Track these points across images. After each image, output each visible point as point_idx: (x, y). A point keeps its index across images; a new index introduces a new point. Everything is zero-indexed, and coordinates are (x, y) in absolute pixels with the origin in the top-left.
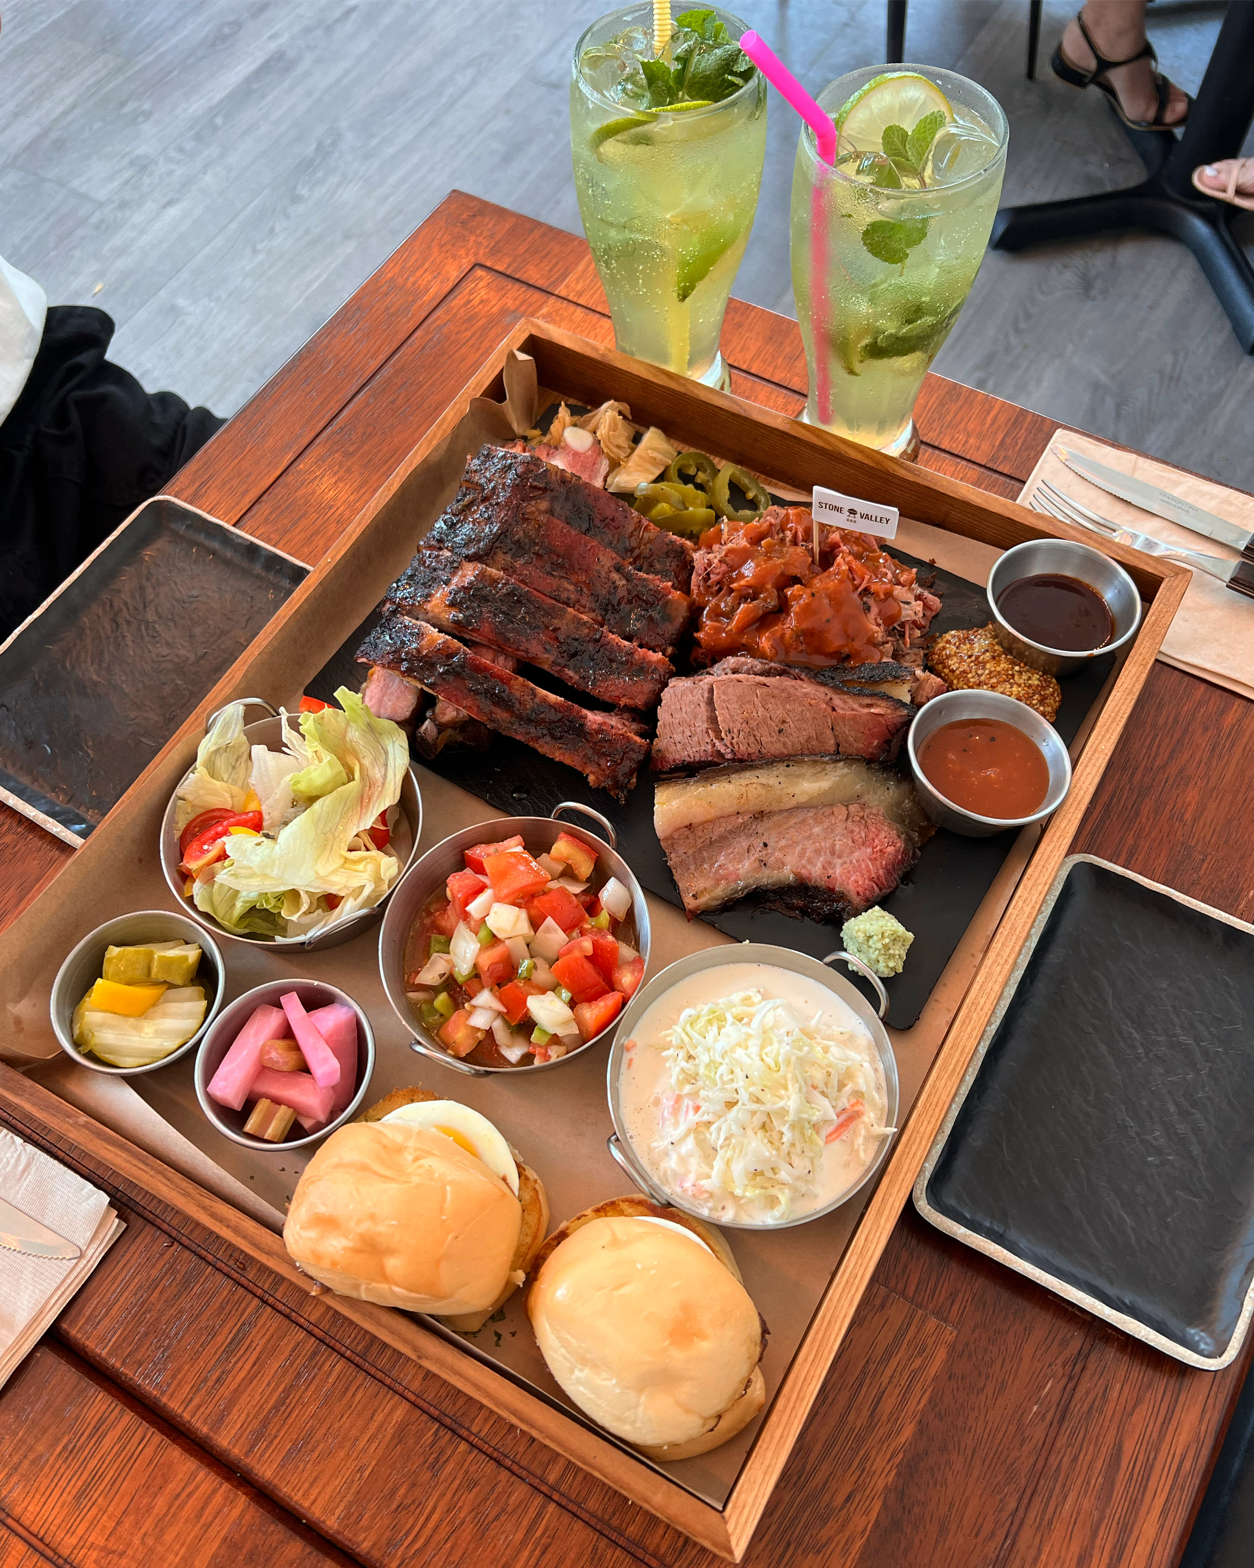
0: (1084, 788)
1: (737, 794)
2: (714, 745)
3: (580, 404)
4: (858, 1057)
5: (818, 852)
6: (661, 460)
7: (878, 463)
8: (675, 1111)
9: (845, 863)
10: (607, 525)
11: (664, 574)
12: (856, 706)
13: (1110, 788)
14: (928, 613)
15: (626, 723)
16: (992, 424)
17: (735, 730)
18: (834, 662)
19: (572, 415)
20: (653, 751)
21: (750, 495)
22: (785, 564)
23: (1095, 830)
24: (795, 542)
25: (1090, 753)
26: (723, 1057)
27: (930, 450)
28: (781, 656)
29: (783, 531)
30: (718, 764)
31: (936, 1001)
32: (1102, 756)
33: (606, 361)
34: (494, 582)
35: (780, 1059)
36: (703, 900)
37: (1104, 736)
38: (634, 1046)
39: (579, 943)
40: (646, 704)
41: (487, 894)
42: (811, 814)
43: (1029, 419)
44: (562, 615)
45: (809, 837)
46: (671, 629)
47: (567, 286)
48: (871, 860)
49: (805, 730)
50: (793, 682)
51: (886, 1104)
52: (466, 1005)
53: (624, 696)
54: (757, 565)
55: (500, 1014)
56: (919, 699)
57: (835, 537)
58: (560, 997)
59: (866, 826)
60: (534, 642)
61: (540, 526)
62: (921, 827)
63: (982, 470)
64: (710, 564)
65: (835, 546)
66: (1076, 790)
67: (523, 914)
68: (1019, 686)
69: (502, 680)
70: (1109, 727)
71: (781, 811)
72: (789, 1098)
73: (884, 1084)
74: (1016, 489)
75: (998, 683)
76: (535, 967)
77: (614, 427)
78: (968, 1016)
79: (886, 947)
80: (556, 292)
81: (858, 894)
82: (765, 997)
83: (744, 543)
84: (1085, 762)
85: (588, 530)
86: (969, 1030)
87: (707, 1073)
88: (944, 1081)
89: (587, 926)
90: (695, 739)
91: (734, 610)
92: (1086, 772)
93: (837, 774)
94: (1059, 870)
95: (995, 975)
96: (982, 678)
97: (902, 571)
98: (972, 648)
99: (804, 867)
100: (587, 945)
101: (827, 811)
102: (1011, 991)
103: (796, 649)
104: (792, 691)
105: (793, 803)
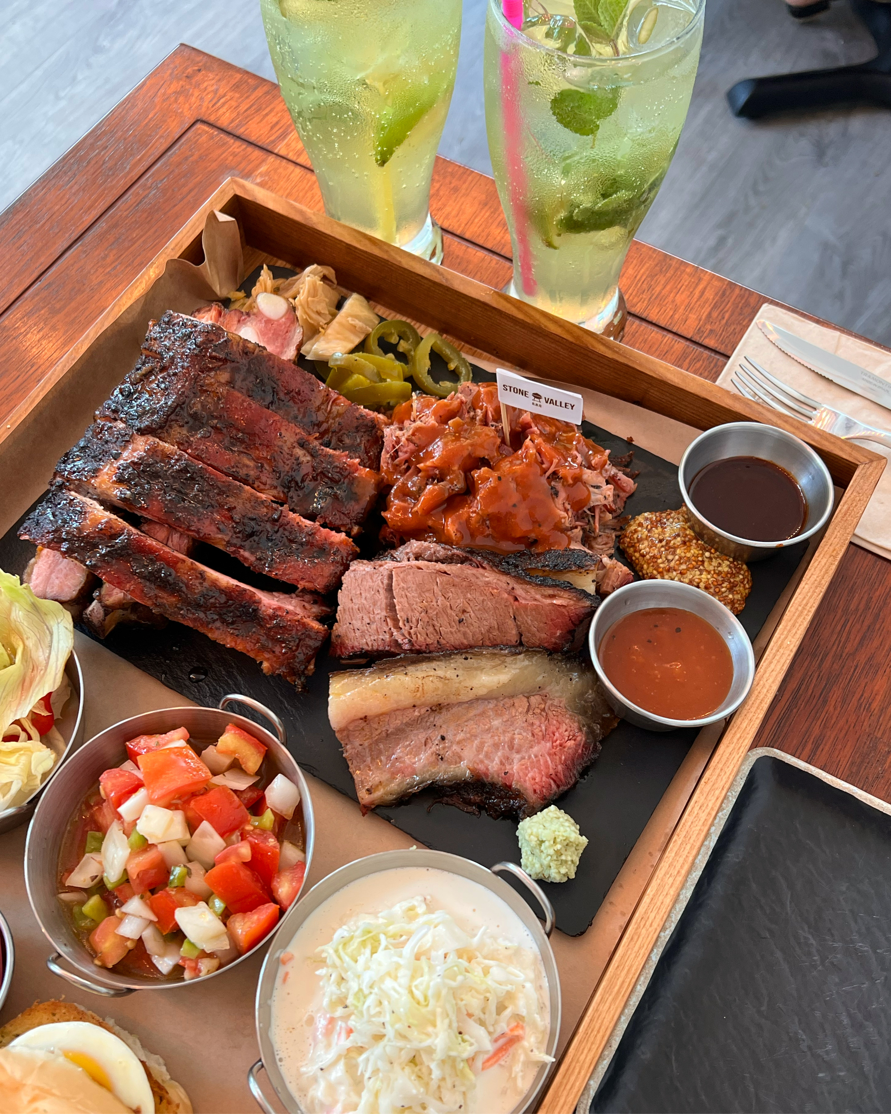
0: (767, 686)
1: (412, 687)
2: (392, 635)
3: (288, 266)
4: (522, 977)
5: (496, 746)
6: (361, 328)
7: (578, 338)
8: (329, 1032)
9: (523, 758)
10: (293, 398)
11: (352, 449)
12: (538, 597)
13: (798, 675)
14: (623, 495)
15: (306, 605)
16: (701, 296)
17: (414, 620)
18: (522, 547)
19: (274, 278)
20: (333, 637)
21: (452, 366)
22: (472, 445)
23: (782, 719)
24: (485, 422)
25: (775, 649)
26: (371, 987)
27: (637, 322)
28: (467, 541)
29: (474, 409)
30: (394, 655)
31: (611, 903)
32: (787, 652)
33: (309, 224)
34: (167, 457)
35: (430, 993)
36: (378, 794)
37: (790, 631)
38: (291, 958)
39: (237, 849)
40: (327, 587)
41: (142, 793)
42: (491, 706)
43: (737, 291)
44: (237, 493)
45: (488, 730)
46: (356, 508)
47: (288, 145)
48: (549, 754)
49: (487, 621)
50: (474, 571)
51: (549, 1026)
52: (117, 911)
53: (303, 579)
54: (445, 444)
55: (151, 922)
56: (604, 588)
57: (526, 417)
58: (211, 907)
59: (547, 718)
60: (207, 522)
61: (219, 399)
62: (603, 719)
63: (688, 343)
64: (398, 441)
65: (526, 427)
66: (759, 688)
67: (178, 817)
68: (709, 572)
69: (168, 564)
70: (796, 621)
71: (460, 704)
72: (437, 1036)
73: (548, 1004)
74: (720, 364)
75: (688, 569)
76: (189, 873)
77: (313, 292)
78: (637, 933)
79: (559, 853)
80: (276, 151)
81: (535, 791)
82: (431, 907)
83: (432, 421)
84: (770, 658)
85: (272, 403)
86: (636, 948)
87: (355, 1002)
88: (607, 1004)
89: (249, 828)
90: (374, 626)
91: (421, 490)
92: (770, 669)
93: (517, 666)
94: (742, 764)
95: (667, 887)
96: (672, 564)
97: (596, 452)
98: (663, 532)
99: (482, 762)
100: (245, 851)
101: (509, 702)
102: (688, 893)
103: (482, 533)
104: (473, 580)
105: (471, 695)
